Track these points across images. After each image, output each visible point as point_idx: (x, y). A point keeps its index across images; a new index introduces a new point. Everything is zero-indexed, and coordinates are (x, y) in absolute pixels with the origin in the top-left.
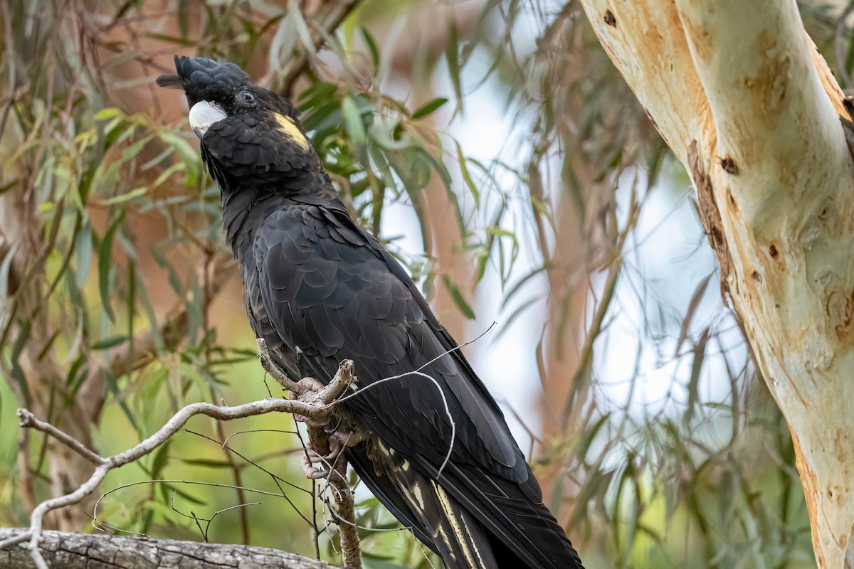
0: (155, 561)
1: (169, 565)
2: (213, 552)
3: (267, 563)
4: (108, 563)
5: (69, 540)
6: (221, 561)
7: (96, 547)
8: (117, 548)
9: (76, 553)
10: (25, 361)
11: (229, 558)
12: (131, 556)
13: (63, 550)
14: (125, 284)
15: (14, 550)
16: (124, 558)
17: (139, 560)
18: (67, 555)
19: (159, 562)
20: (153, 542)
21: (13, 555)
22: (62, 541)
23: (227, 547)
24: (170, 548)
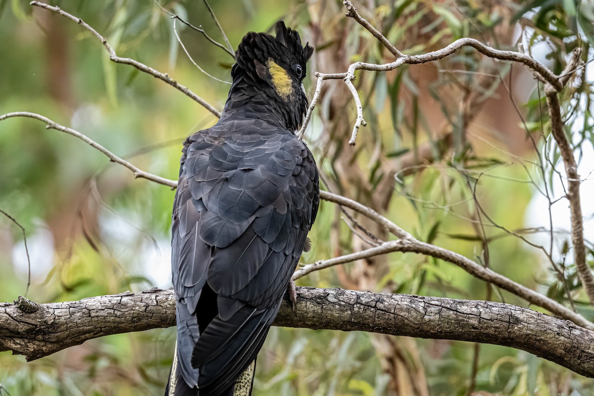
0: (423, 312)
1: (433, 314)
2: (463, 305)
3: (500, 313)
4: (390, 312)
5: (363, 297)
6: (468, 311)
7: (382, 301)
8: (397, 302)
9: (367, 305)
10: (339, 166)
11: (474, 310)
12: (407, 308)
13: (359, 303)
14: (409, 112)
15: (325, 304)
16: (401, 309)
17: (411, 310)
18: (362, 307)
19: (426, 313)
20: (421, 298)
21: (324, 307)
22: (358, 297)
23: (473, 302)
24: (433, 302)
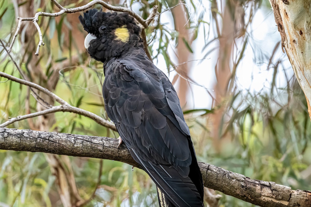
0: (73, 142)
1: (79, 144)
2: (95, 139)
3: (114, 143)
4: (56, 143)
5: (42, 134)
6: (98, 142)
7: (52, 137)
8: (60, 137)
9: (44, 139)
10: (30, 67)
11: (101, 142)
12: (65, 141)
13: (40, 138)
14: (67, 39)
15: (22, 138)
16: (62, 141)
17: (68, 142)
18: (41, 139)
19: (75, 143)
20: (73, 135)
21: (22, 139)
22: (40, 134)
23: (100, 138)
24: (79, 138)
